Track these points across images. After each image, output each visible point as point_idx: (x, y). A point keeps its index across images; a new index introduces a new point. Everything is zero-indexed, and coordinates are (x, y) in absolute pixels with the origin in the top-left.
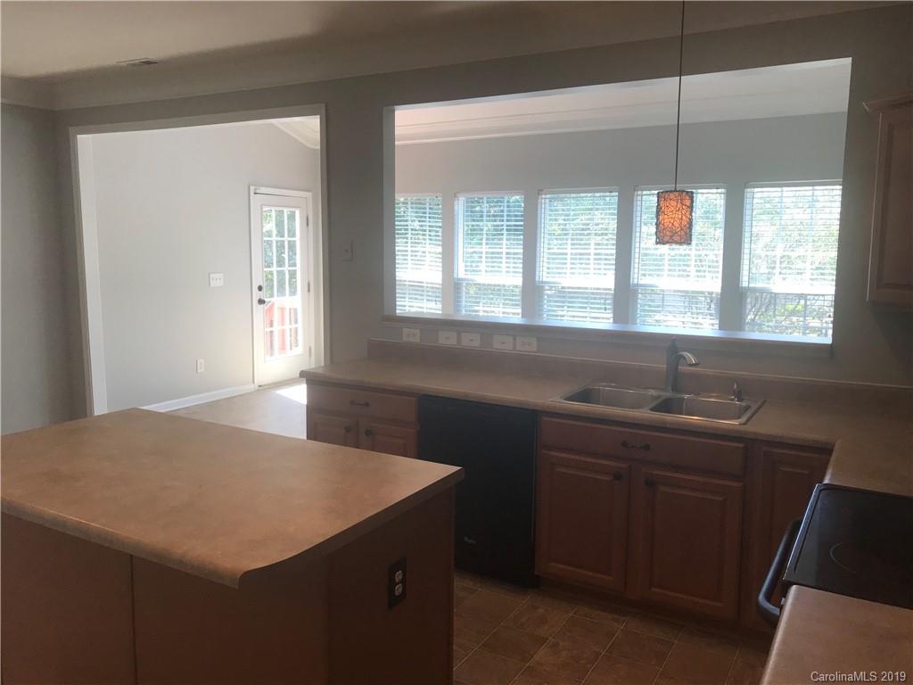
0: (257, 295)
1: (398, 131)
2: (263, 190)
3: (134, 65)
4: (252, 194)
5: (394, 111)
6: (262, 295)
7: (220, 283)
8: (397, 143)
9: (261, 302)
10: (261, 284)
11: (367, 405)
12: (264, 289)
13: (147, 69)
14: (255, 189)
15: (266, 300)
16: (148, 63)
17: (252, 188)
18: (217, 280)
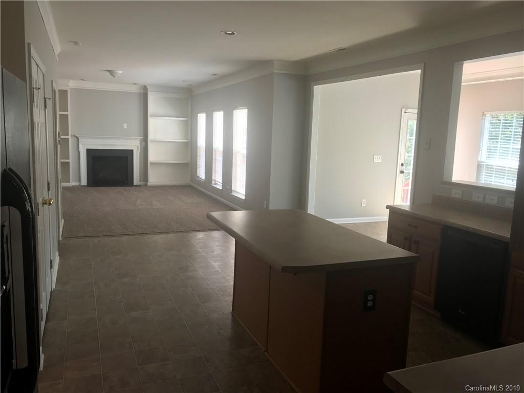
0: (399, 168)
1: (464, 78)
2: (410, 110)
3: (337, 51)
4: (403, 113)
5: (463, 64)
6: (403, 168)
7: (380, 161)
8: (462, 84)
9: (402, 172)
10: (403, 162)
11: (416, 227)
12: (405, 165)
13: (342, 53)
14: (405, 110)
15: (405, 171)
16: (342, 49)
17: (403, 110)
18: (378, 159)
